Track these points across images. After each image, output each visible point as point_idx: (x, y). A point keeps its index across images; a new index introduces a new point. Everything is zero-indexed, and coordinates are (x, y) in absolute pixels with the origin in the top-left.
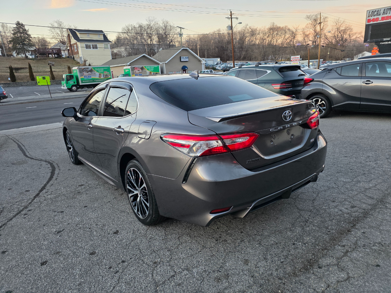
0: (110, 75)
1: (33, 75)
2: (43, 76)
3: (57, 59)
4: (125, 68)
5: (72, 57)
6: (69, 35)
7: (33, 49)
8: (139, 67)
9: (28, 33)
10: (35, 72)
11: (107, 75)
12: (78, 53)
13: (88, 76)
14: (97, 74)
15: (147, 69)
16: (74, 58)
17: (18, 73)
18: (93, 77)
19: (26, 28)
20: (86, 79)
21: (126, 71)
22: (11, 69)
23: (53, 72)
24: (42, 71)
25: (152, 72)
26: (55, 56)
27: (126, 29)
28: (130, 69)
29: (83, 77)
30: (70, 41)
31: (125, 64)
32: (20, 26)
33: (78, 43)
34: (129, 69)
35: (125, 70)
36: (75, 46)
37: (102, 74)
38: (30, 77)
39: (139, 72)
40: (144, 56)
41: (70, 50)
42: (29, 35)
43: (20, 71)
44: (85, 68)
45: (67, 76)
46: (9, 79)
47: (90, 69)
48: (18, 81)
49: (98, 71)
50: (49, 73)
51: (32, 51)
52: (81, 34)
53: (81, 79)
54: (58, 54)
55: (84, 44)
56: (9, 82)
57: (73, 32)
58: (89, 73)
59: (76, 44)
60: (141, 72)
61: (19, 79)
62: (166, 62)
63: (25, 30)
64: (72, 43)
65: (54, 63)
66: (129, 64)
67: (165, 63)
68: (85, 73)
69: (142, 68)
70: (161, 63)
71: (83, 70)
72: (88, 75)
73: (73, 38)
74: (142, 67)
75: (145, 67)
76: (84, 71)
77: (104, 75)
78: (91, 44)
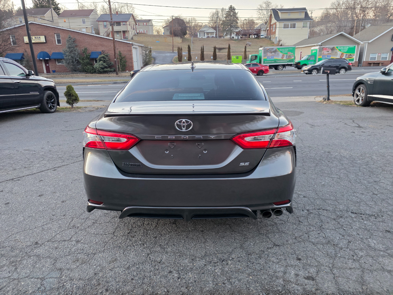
0: (293, 56)
1: (230, 54)
2: (237, 56)
3: (255, 40)
4: (313, 48)
5: (269, 37)
6: (271, 15)
7: (238, 31)
8: (329, 48)
9: (237, 16)
10: (233, 52)
11: (290, 56)
12: (275, 32)
13: (271, 57)
14: (281, 54)
15: (339, 50)
16: (270, 38)
17: (221, 52)
18: (275, 58)
19: (236, 11)
20: (268, 60)
21: (314, 52)
22: (215, 48)
23: (247, 52)
24: (239, 51)
25: (345, 54)
26: (254, 36)
27: (337, 4)
28: (318, 49)
29: (266, 58)
30: (271, 22)
31: (315, 44)
32: (232, 9)
33: (278, 23)
34: (316, 50)
35: (312, 50)
36: (274, 25)
37: (285, 55)
38: (228, 56)
39: (328, 53)
40: (341, 35)
41: (269, 30)
42: (237, 18)
43: (222, 51)
44: (270, 49)
45: (252, 56)
46: (212, 58)
47: (274, 50)
48: (218, 59)
49: (281, 52)
50: (243, 53)
51: (236, 32)
52: (282, 13)
53: (264, 59)
54: (257, 35)
55: (282, 24)
56: (211, 60)
57: (275, 12)
58: (273, 53)
59: (275, 24)
60: (330, 54)
61: (219, 58)
62: (370, 42)
63: (235, 13)
64: (272, 23)
65: (251, 43)
66: (320, 44)
67: (368, 43)
68: (269, 54)
69: (333, 49)
70: (362, 43)
71: (267, 50)
72: (272, 55)
73: (274, 18)
74: (334, 47)
75: (337, 47)
76: (268, 52)
77: (287, 56)
78: (289, 23)
